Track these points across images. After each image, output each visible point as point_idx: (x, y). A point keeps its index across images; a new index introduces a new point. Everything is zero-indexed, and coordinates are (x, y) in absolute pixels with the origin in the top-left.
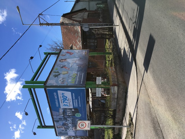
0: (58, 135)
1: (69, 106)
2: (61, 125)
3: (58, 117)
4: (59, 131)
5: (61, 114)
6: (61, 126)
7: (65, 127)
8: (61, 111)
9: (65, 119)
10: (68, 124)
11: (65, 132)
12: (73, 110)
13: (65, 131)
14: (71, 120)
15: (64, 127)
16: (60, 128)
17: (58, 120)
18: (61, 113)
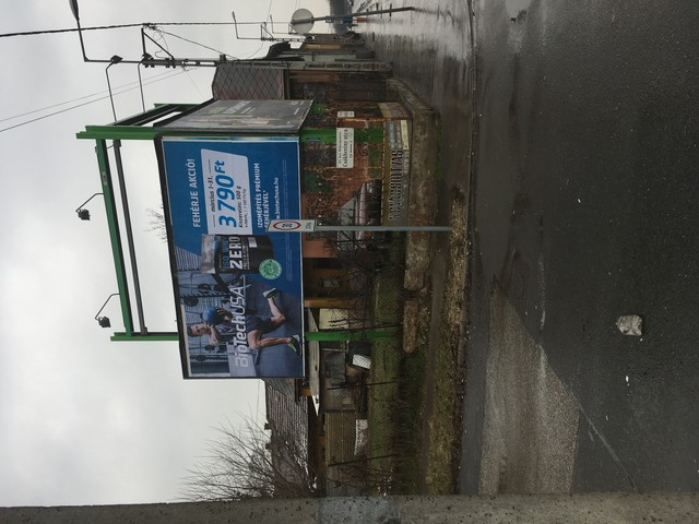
0: (190, 375)
1: (238, 222)
2: (205, 317)
3: (197, 281)
4: (197, 352)
5: (207, 264)
6: (205, 326)
7: (220, 327)
8: (209, 247)
9: (222, 289)
10: (231, 316)
11: (218, 358)
12: (251, 246)
13: (217, 349)
14: (242, 293)
15: (216, 330)
16: (199, 333)
17: (196, 292)
18: (208, 259)
